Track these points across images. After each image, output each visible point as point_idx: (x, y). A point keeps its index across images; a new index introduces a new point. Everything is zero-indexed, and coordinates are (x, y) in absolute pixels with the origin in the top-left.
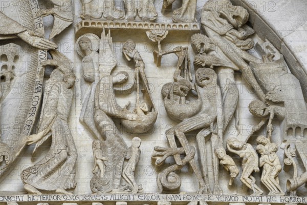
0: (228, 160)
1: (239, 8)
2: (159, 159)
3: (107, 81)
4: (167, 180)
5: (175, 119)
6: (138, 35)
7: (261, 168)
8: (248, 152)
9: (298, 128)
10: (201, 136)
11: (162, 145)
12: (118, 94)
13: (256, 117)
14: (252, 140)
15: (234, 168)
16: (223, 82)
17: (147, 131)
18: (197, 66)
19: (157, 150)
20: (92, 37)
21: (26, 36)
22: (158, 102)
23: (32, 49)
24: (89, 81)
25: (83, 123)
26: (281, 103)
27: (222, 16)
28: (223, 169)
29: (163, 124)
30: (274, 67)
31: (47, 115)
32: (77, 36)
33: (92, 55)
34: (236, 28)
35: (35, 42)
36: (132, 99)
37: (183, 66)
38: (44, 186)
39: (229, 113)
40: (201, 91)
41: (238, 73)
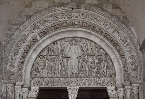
0: (103, 72)
1: (106, 52)
2: (96, 72)
3: (90, 62)
4: (96, 75)
5: (98, 67)
6: (94, 56)
7: (107, 73)
8: (105, 71)
9: (111, 68)
10: (100, 69)
11: (96, 70)
12: (91, 63)
13: (106, 67)
14: (106, 70)
15: (104, 73)
16: (103, 62)
17: (94, 68)
18: (100, 60)
19: (95, 71)
20: (89, 56)
21: (81, 56)
22: (96, 65)
23: (82, 58)
24: (88, 62)
25: (87, 67)
26: (109, 65)
27: (104, 53)
28: (103, 73)
29: (96, 68)
30: (109, 60)
31: (83, 67)
32: (87, 56)
33: (89, 59)
34: (105, 55)
35: (82, 57)
36: (93, 64)
37: (99, 60)
38: (83, 76)
39: (104, 66)
40: (101, 63)
41: (105, 61)
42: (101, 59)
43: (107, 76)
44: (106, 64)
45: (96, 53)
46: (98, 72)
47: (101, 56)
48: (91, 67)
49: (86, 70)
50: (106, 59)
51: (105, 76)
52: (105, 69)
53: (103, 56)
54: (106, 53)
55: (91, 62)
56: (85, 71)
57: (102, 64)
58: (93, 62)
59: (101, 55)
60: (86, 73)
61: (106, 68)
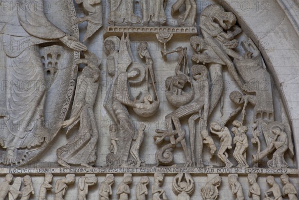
0: (210, 140)
1: (229, 14)
2: (159, 140)
3: (123, 78)
4: (163, 156)
5: (175, 107)
8: (225, 133)
9: (264, 113)
10: (191, 121)
11: (162, 127)
14: (229, 124)
19: (158, 132)
20: (115, 39)
21: (65, 40)
24: (111, 75)
27: (215, 21)
28: (205, 146)
30: (251, 64)
31: (77, 105)
33: (114, 54)
34: (225, 31)
35: (72, 45)
36: (143, 89)
37: (183, 63)
38: (73, 161)
39: (215, 100)
40: (195, 83)
41: (224, 68)
42: (200, 57)
43: (236, 164)
44: (231, 87)
45: (162, 20)
46: (176, 136)
47: (195, 40)
48: (130, 109)
49: (93, 126)
50: (232, 59)
51: (223, 165)
52: (221, 118)
53: (209, 40)
54: (231, 19)
55: (132, 74)
56: (84, 131)
57: (202, 88)
58: (141, 79)
59: (200, 34)
60: (90, 147)
61: (228, 110)
